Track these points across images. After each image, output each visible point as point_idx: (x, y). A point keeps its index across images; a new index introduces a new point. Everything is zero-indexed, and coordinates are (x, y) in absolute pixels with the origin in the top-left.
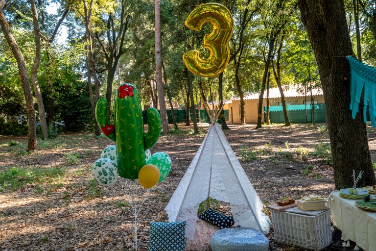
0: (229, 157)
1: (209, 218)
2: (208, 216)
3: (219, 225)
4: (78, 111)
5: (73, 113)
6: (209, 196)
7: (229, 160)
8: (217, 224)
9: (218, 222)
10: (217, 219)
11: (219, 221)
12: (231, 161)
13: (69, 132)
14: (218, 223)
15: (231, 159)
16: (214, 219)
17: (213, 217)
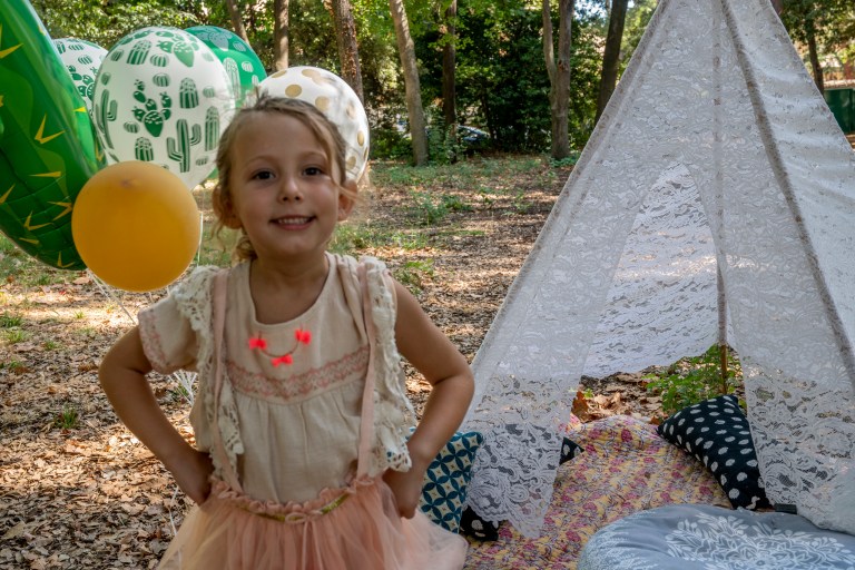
0: (774, 125)
1: (691, 439)
2: (690, 430)
3: (724, 480)
4: (522, 93)
5: (506, 100)
6: (722, 336)
7: (767, 135)
8: (717, 476)
9: (721, 465)
10: (723, 451)
11: (730, 462)
12: (781, 148)
13: (497, 153)
14: (722, 469)
15: (782, 134)
16: (708, 445)
17: (707, 437)
